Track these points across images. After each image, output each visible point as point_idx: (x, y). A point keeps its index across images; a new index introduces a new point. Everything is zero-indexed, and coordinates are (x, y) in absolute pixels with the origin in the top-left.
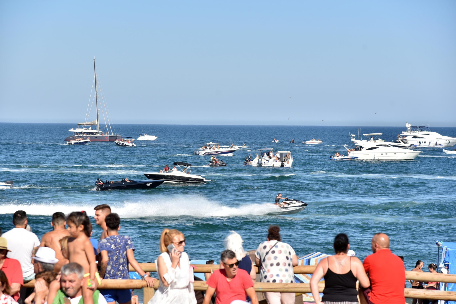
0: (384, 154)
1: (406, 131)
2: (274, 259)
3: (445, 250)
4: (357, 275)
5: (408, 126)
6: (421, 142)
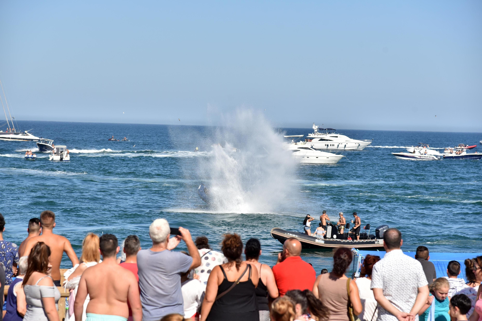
0: (306, 157)
1: (313, 133)
2: (206, 265)
3: (361, 259)
4: (267, 283)
5: (315, 127)
6: (328, 145)
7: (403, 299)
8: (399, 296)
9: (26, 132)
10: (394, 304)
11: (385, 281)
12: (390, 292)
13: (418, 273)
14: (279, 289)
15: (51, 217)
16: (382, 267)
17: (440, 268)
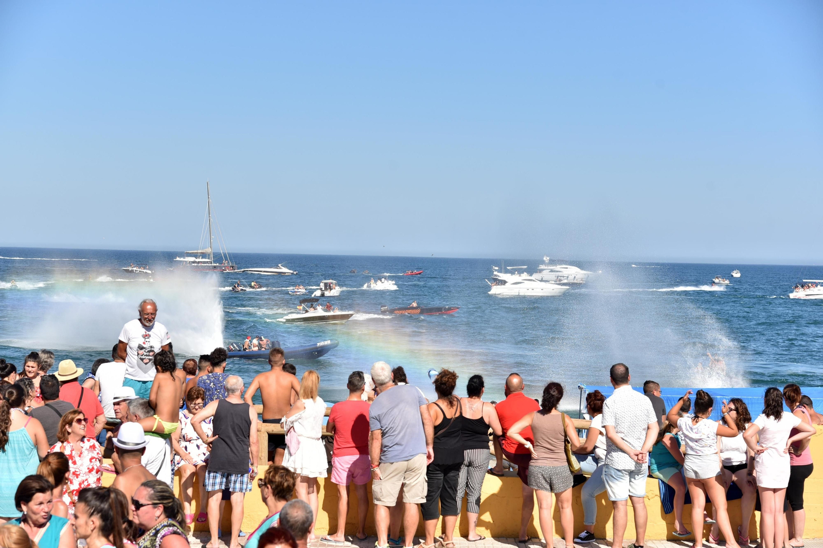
0: (530, 290)
1: (543, 265)
4: (489, 422)
5: (546, 259)
6: (558, 276)
7: (634, 436)
8: (630, 433)
9: (280, 265)
10: (626, 441)
11: (617, 418)
12: (622, 429)
13: (648, 409)
14: (502, 428)
15: (279, 353)
16: (613, 403)
17: (670, 404)
